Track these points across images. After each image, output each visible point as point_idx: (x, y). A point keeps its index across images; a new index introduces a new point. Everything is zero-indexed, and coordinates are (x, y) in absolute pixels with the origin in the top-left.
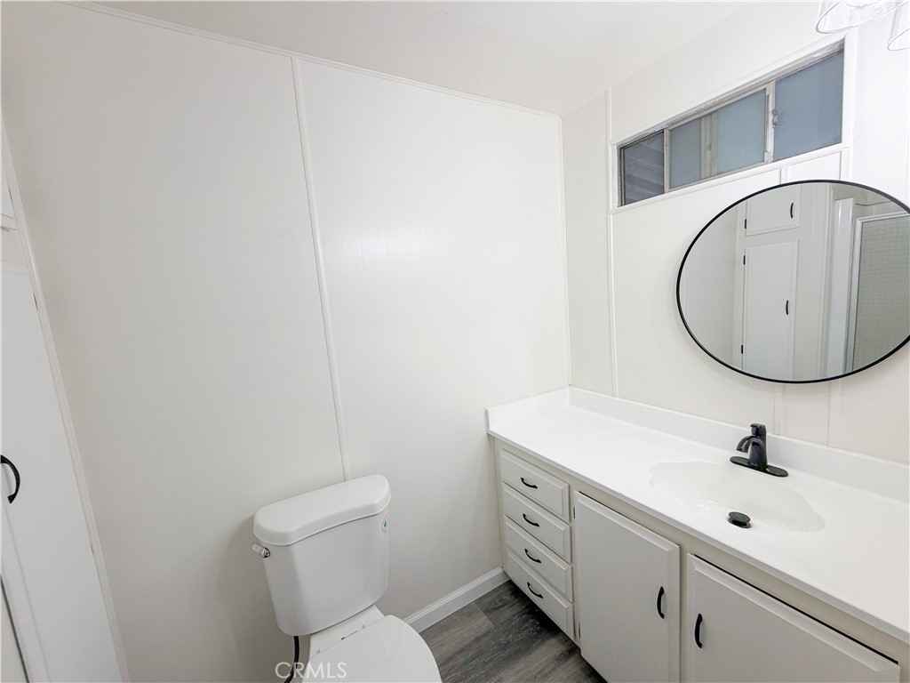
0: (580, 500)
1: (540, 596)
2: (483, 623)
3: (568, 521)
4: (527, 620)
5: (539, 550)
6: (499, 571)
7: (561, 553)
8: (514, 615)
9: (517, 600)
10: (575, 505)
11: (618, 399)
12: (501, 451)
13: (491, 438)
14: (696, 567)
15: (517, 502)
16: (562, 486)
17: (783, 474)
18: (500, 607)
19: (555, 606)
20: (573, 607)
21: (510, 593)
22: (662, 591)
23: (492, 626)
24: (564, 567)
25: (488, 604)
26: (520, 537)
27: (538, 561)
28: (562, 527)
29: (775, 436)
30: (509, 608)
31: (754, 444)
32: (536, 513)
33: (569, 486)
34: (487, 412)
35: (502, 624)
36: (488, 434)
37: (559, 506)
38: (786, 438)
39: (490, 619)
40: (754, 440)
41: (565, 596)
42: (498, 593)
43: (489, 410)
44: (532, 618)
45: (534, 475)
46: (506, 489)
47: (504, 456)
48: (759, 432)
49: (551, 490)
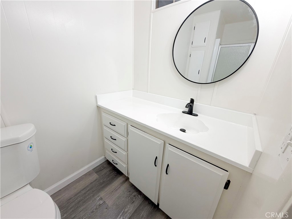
0: (131, 128)
1: (117, 164)
2: (95, 176)
3: (126, 137)
4: (112, 172)
5: (116, 148)
6: (103, 157)
7: (124, 148)
8: (107, 172)
9: (109, 166)
10: (129, 131)
11: (149, 93)
12: (102, 112)
13: (99, 108)
14: (169, 148)
15: (109, 132)
16: (124, 124)
17: (197, 115)
18: (103, 169)
19: (121, 166)
20: (127, 166)
21: (107, 164)
22: (156, 158)
23: (98, 177)
24: (125, 153)
25: (98, 170)
26: (110, 144)
27: (116, 152)
28: (124, 139)
29: (196, 103)
30: (105, 169)
31: (190, 105)
32: (115, 135)
33: (127, 124)
34: (96, 97)
35: (102, 175)
36: (97, 106)
37: (123, 132)
38: (199, 104)
39: (98, 175)
40: (191, 104)
41: (125, 163)
42: (102, 165)
43: (97, 96)
44: (114, 171)
45: (114, 121)
46: (105, 128)
47: (104, 114)
48: (192, 101)
49: (121, 126)
